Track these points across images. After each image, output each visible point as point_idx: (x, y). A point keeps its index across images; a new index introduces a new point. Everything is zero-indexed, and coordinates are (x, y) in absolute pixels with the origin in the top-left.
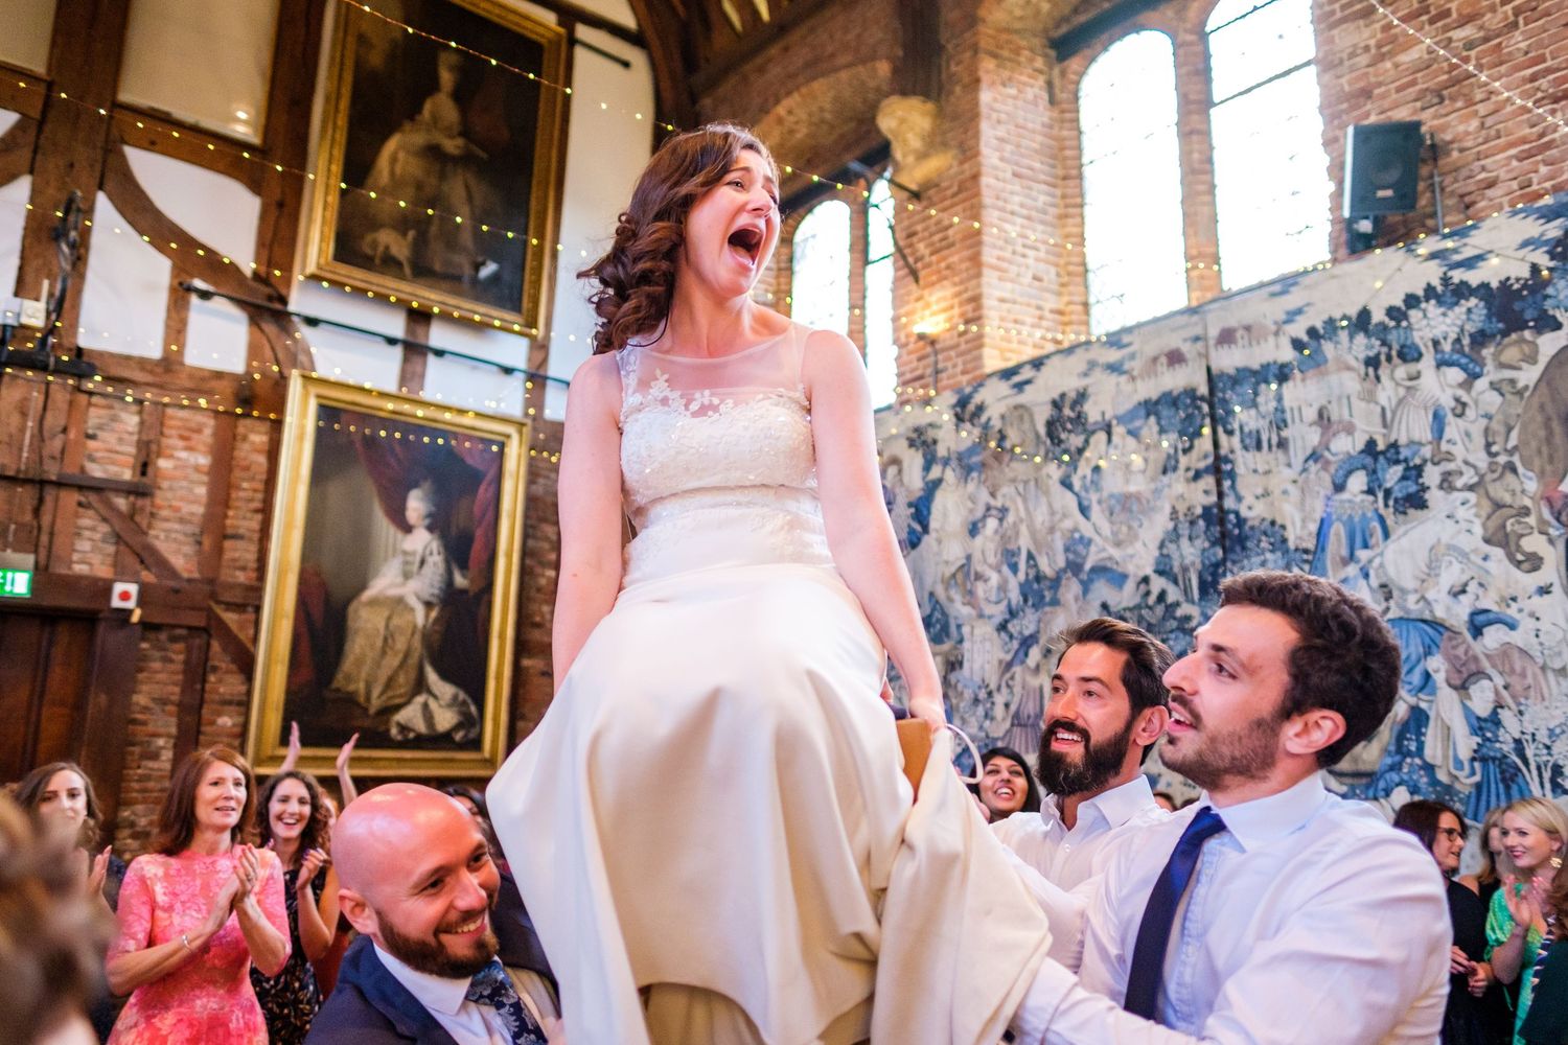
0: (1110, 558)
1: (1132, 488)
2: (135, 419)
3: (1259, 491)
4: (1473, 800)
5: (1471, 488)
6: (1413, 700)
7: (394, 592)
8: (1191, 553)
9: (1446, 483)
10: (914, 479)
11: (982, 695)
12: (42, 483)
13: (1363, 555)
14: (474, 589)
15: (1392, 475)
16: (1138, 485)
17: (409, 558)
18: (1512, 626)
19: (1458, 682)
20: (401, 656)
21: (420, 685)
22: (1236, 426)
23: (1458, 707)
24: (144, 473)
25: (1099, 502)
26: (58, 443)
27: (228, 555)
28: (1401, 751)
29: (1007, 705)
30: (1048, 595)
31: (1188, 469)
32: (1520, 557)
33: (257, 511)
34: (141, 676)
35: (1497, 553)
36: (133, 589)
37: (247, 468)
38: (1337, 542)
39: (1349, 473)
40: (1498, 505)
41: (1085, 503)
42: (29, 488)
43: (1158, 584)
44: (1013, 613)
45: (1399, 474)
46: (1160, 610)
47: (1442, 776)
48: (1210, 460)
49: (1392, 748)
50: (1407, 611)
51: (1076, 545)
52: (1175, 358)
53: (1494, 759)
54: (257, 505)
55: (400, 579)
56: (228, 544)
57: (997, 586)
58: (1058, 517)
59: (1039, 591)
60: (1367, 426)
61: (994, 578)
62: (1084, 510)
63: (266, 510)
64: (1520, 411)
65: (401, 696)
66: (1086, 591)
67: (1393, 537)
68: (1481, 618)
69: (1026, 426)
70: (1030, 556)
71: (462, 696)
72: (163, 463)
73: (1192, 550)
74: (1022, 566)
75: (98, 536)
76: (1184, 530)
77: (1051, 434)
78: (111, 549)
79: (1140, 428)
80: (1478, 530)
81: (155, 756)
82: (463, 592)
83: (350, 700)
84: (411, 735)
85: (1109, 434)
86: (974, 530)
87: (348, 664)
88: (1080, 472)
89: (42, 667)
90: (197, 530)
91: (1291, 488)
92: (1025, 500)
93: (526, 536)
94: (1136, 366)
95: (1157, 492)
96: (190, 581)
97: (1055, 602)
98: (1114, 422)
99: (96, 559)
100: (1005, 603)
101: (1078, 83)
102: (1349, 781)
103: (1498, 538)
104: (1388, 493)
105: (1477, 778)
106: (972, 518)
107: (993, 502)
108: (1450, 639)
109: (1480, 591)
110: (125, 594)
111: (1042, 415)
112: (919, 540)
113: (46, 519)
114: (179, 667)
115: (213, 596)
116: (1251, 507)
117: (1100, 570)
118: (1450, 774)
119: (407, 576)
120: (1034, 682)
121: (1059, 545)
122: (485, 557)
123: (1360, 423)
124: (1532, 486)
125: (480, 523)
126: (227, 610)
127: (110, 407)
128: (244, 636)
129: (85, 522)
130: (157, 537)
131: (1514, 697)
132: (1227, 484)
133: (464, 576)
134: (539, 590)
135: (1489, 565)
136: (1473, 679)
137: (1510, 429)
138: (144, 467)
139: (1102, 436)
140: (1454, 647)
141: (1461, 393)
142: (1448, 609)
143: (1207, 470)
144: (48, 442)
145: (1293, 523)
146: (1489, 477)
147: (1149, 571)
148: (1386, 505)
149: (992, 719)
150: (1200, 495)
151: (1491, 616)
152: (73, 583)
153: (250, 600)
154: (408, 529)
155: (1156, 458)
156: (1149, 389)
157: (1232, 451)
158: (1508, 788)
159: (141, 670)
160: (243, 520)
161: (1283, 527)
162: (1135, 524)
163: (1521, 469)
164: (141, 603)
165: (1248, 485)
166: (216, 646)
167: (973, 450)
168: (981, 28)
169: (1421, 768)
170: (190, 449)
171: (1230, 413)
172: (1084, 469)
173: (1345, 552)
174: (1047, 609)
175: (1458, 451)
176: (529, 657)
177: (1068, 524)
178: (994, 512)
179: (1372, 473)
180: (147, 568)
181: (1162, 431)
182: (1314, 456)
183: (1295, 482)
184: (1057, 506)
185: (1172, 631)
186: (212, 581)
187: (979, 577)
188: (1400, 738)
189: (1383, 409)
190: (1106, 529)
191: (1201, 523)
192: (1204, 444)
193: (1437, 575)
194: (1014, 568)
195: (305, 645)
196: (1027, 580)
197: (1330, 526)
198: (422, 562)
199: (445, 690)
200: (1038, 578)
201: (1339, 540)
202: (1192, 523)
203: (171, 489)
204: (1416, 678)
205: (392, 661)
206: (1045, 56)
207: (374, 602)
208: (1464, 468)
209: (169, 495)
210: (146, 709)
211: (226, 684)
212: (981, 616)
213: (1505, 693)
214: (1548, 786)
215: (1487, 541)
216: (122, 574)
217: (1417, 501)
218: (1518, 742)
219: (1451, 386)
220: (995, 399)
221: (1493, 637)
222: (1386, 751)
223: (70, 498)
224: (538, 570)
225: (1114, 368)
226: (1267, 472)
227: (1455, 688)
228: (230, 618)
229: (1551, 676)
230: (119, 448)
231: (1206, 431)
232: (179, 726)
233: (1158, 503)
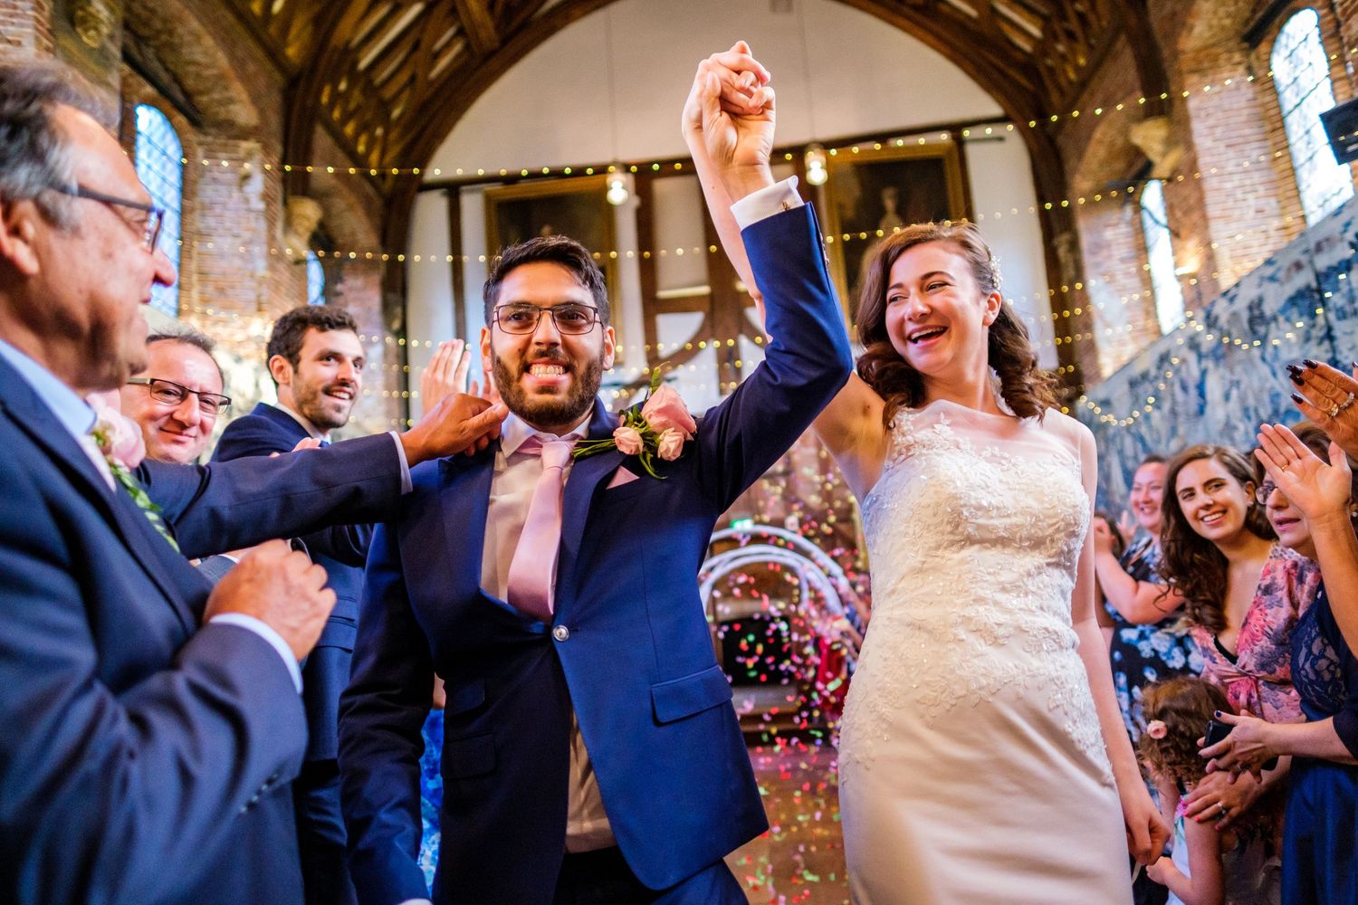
3: (1349, 345)
10: (1194, 371)
52: (1298, 266)
94: (1281, 275)
101: (1269, 60)
111: (1245, 316)
156: (1290, 290)
168: (1182, 57)
172: (1270, 350)
194: (1249, 418)
206: (1241, 50)
220: (1222, 309)
225: (1272, 279)
226: (1352, 333)
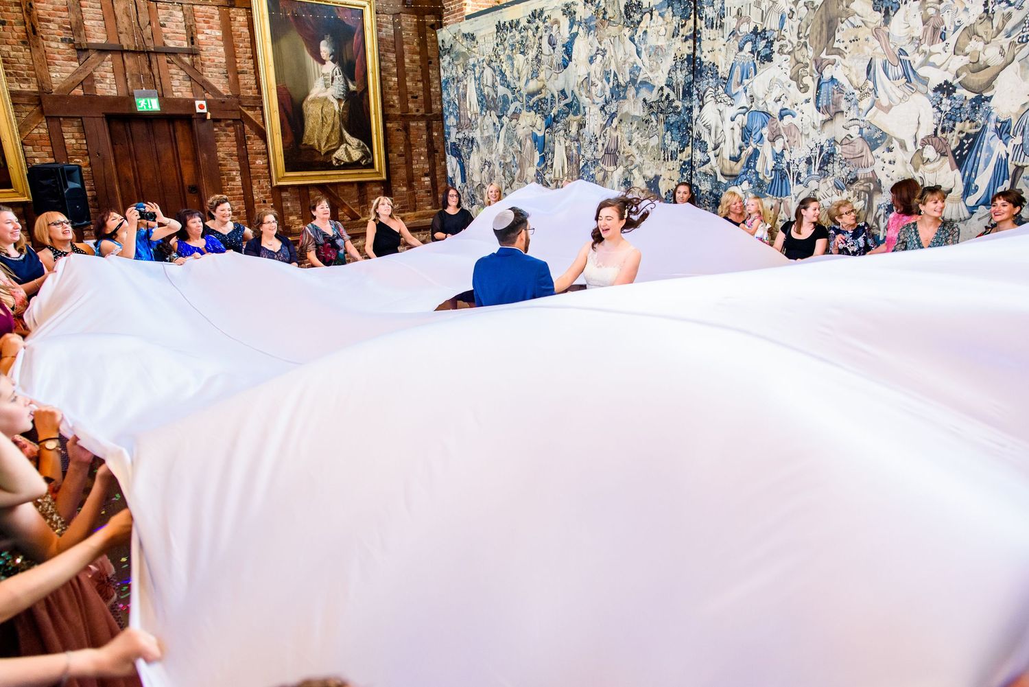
0: (648, 78)
1: (659, 44)
2: (181, 14)
4: (770, 186)
5: (789, 53)
6: (755, 146)
7: (322, 95)
8: (681, 77)
9: (781, 52)
11: (593, 140)
12: (149, 53)
13: (746, 81)
14: (359, 91)
15: (762, 44)
16: (662, 42)
17: (327, 77)
18: (794, 116)
19: (772, 139)
20: (331, 126)
21: (342, 140)
22: (704, 16)
23: (770, 148)
24: (193, 43)
25: (645, 50)
26: (148, 30)
27: (242, 82)
28: (748, 167)
29: (603, 145)
30: (622, 94)
31: (683, 36)
32: (801, 86)
33: (249, 58)
34: (218, 144)
35: (794, 83)
36: (204, 103)
37: (240, 36)
38: (737, 76)
39: (746, 42)
40: (798, 62)
41: (639, 50)
42: (142, 55)
43: (667, 91)
44: (607, 102)
45: (764, 44)
46: (666, 103)
47: (761, 177)
48: (692, 32)
49: (745, 165)
50: (758, 108)
51: (635, 69)
53: (779, 170)
54: (249, 55)
55: (324, 88)
56: (240, 76)
57: (602, 88)
58: (627, 56)
59: (618, 92)
60: (755, 20)
61: (600, 85)
62: (638, 53)
63: (254, 57)
64: (813, 18)
65: (334, 145)
66: (637, 93)
67: (758, 74)
68: (784, 112)
69: (616, 7)
70: (615, 75)
71: (362, 143)
72: (200, 37)
73: (681, 75)
74: (612, 79)
75: (181, 78)
76: (679, 66)
77: (626, 13)
78: (189, 84)
79: (665, 13)
80: (789, 73)
81: (233, 179)
82: (354, 92)
83: (312, 148)
84: (342, 163)
85: (651, 15)
86: (591, 61)
87: (308, 132)
88: (638, 34)
89: (174, 141)
90: (225, 71)
91: (722, 48)
92: (614, 47)
93: (380, 61)
95: (670, 46)
96: (228, 96)
97: (625, 98)
98: (654, 9)
99: (183, 89)
100: (604, 96)
102: (728, 178)
103: (796, 78)
104: (759, 53)
105: (773, 177)
106: (591, 55)
107: (600, 47)
108: (772, 120)
109: (785, 100)
110: (200, 106)
112: (568, 64)
113: (156, 71)
114: (234, 138)
115: (240, 103)
116: (706, 57)
117: (644, 83)
118: (764, 176)
119: (327, 87)
120: (615, 134)
121: (627, 71)
122: (362, 73)
123: (753, 19)
124: (811, 54)
125: (357, 55)
126: (248, 110)
127: (168, 9)
128: (259, 121)
129: (173, 71)
130: (208, 76)
131: (790, 145)
132: (698, 44)
133: (354, 85)
134: (390, 88)
135: (790, 89)
136: (777, 138)
137: (808, 26)
138: (192, 40)
139: (648, 15)
140: (772, 124)
141: (793, 7)
142: (773, 107)
143: (690, 37)
144: (144, 31)
145: (722, 65)
146: (797, 48)
147: (663, 85)
148: (757, 59)
149: (597, 150)
150: (686, 49)
151: (787, 111)
152: (176, 102)
153: (257, 103)
154: (323, 62)
155: (671, 28)
157: (701, 28)
158: (782, 181)
159: (218, 141)
160: (245, 64)
161: (717, 67)
162: (659, 62)
163: (808, 46)
164: (209, 109)
165: (706, 45)
166: (247, 128)
167: (591, 19)
169: (754, 173)
170: (211, 28)
171: (702, 8)
173: (739, 80)
174: (621, 101)
175: (787, 35)
176: (390, 123)
177: (631, 60)
178: (600, 52)
179: (754, 43)
180: (207, 92)
181: (674, 15)
182: (733, 33)
183: (724, 45)
184: (627, 51)
185: (670, 113)
186: (238, 96)
187: (593, 84)
188: (748, 161)
189: (763, 11)
190: (647, 62)
191: (686, 62)
192: (690, 23)
193: (771, 92)
195: (287, 125)
196: (613, 86)
197: (735, 67)
198: (333, 79)
199: (354, 141)
200: (618, 86)
201: (738, 74)
202: (682, 62)
203: (207, 50)
204: (757, 137)
205: (327, 130)
207: (313, 101)
208: (789, 44)
209: (207, 53)
210: (224, 159)
211: (255, 145)
212: (594, 103)
213: (787, 143)
214: (795, 180)
215: (791, 78)
216: (197, 96)
217: (768, 58)
218: (788, 163)
219: (790, 3)
221: (787, 119)
222: (743, 167)
223: (163, 59)
224: (389, 78)
227: (770, 141)
228: (250, 113)
229: (803, 137)
230: (177, 31)
231: (692, 16)
232: (240, 165)
233: (670, 52)
